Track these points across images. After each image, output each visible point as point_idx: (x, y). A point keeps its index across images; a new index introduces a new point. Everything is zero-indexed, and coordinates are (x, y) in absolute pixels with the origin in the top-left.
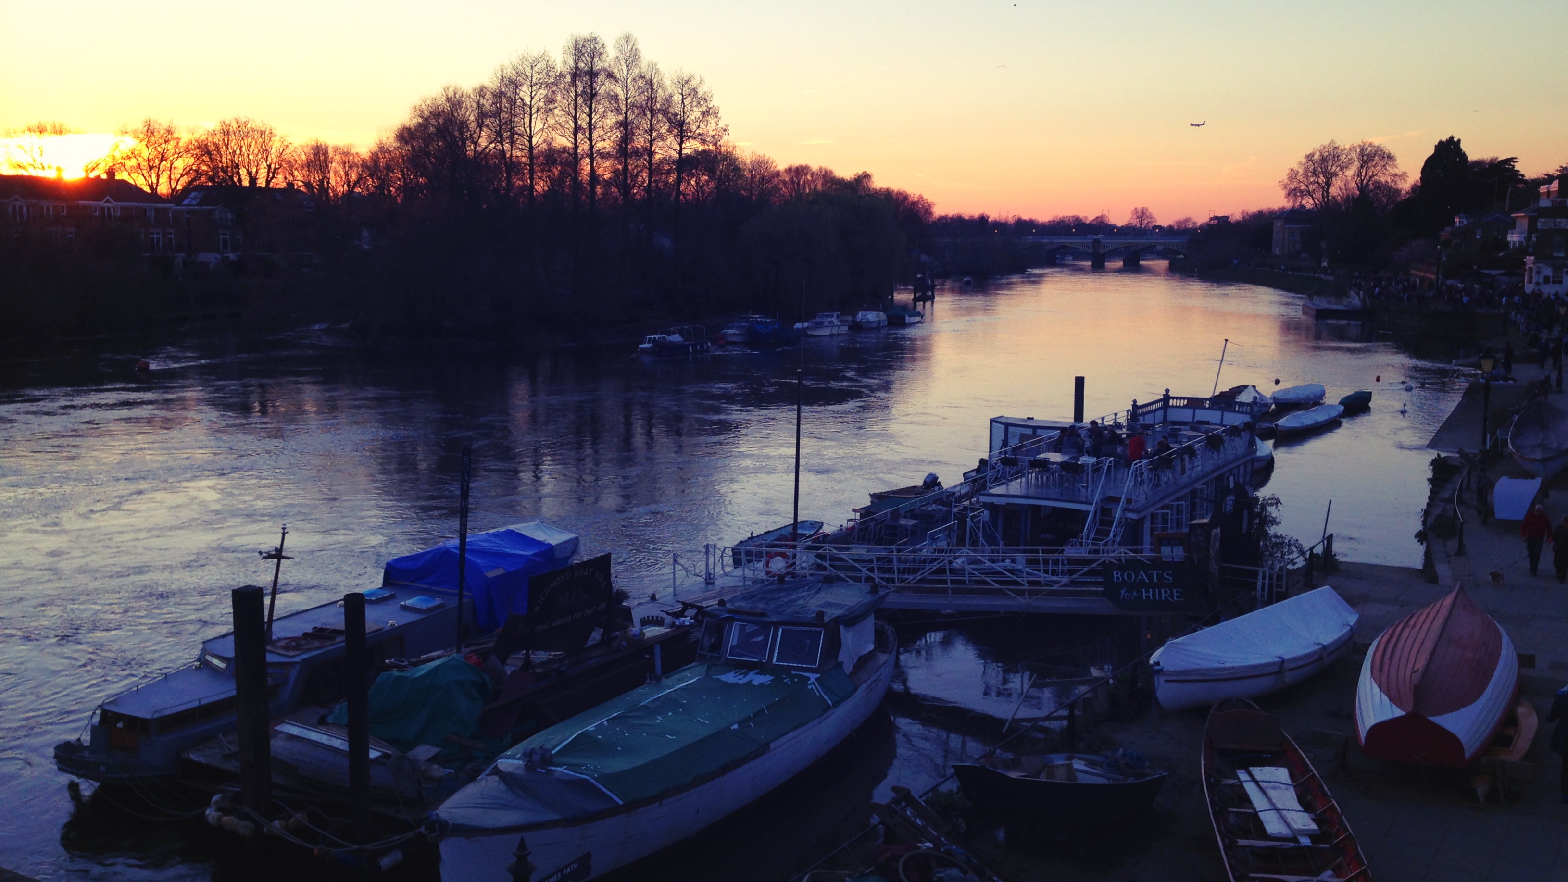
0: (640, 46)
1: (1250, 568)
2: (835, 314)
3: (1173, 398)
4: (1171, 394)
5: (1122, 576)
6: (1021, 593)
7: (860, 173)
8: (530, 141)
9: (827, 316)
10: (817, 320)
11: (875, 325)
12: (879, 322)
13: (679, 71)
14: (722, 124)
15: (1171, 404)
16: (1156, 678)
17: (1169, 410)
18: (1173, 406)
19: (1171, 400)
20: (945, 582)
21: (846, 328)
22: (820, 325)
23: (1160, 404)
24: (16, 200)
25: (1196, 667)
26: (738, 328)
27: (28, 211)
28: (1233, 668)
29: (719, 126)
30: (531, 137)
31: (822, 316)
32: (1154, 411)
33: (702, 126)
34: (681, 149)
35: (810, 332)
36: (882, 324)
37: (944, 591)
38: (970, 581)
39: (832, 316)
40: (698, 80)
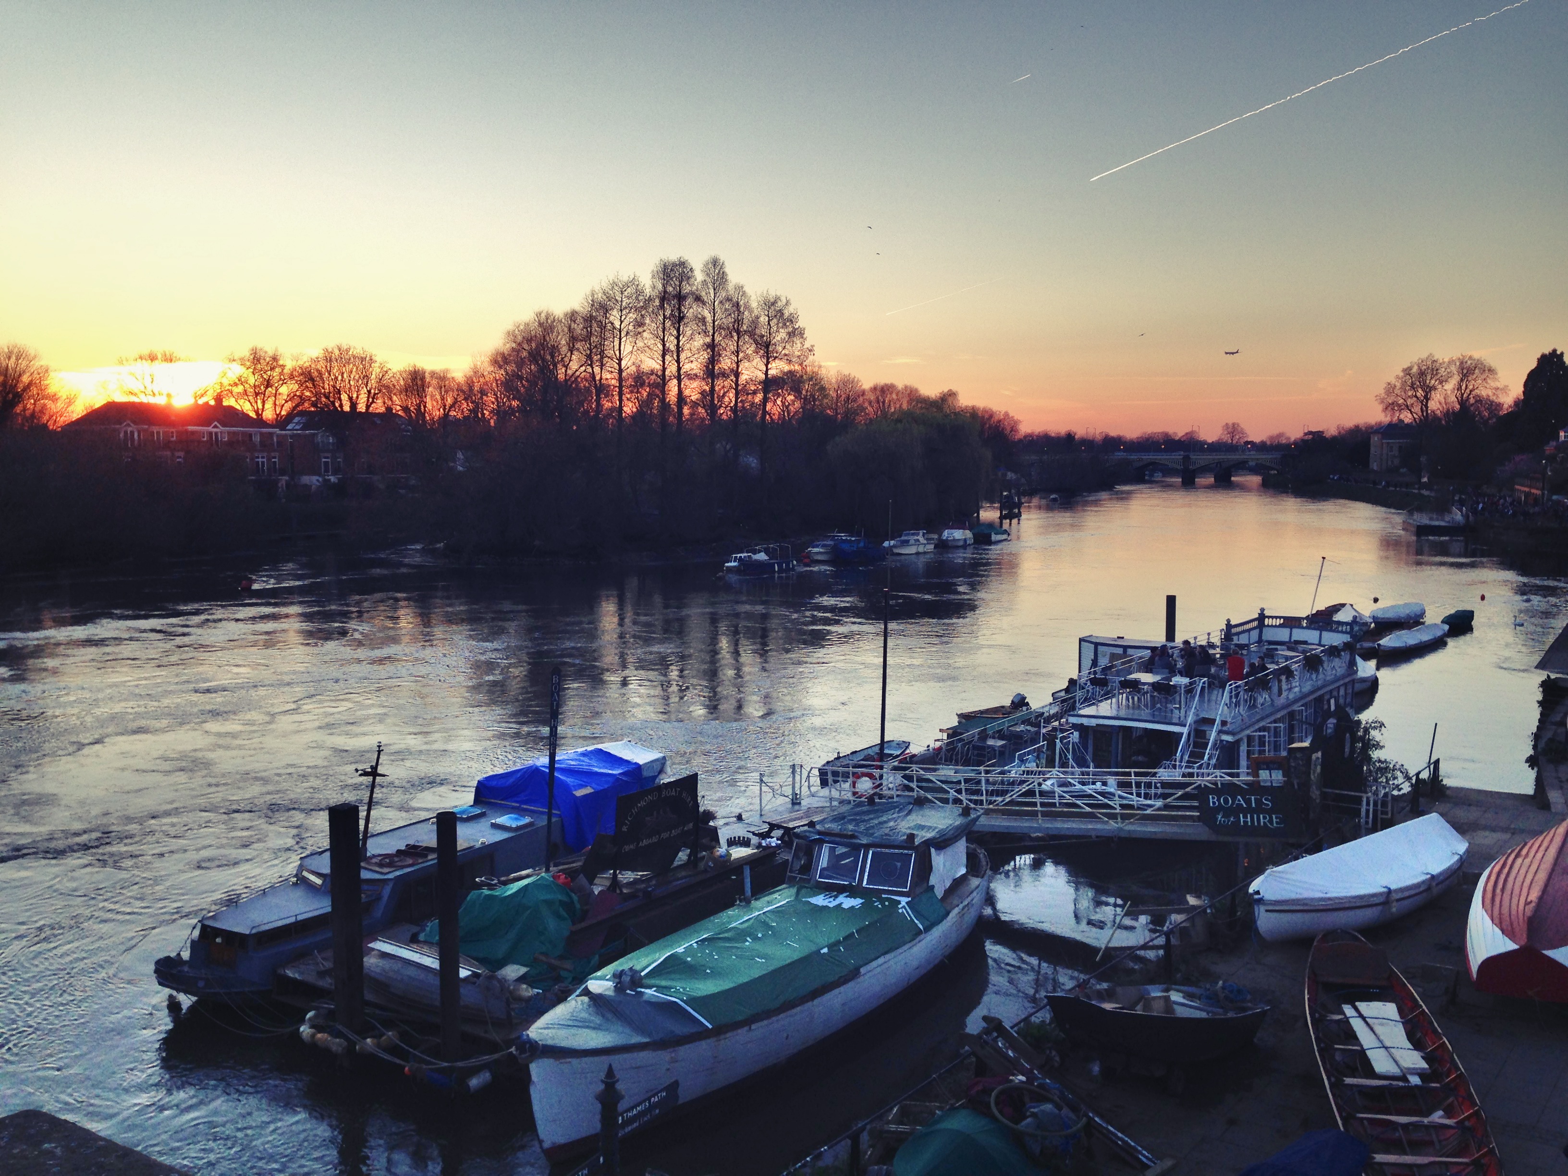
0: (727, 270)
1: (1353, 793)
2: (921, 532)
3: (1269, 617)
4: (1267, 613)
5: (1219, 800)
6: (1113, 817)
7: (946, 390)
8: (620, 364)
9: (913, 534)
10: (903, 538)
11: (961, 543)
12: (965, 540)
13: (765, 292)
14: (807, 345)
15: (1266, 623)
16: (1256, 907)
17: (1265, 630)
18: (1268, 626)
19: (1266, 620)
20: (1034, 804)
21: (932, 546)
22: (906, 543)
23: (1255, 623)
24: (128, 425)
25: (1299, 896)
26: (824, 546)
27: (139, 436)
28: (1336, 898)
29: (805, 347)
30: (620, 360)
31: (908, 535)
32: (1249, 631)
33: (788, 346)
34: (767, 370)
35: (896, 551)
36: (968, 542)
37: (1034, 814)
38: (1060, 803)
39: (918, 534)
40: (784, 301)
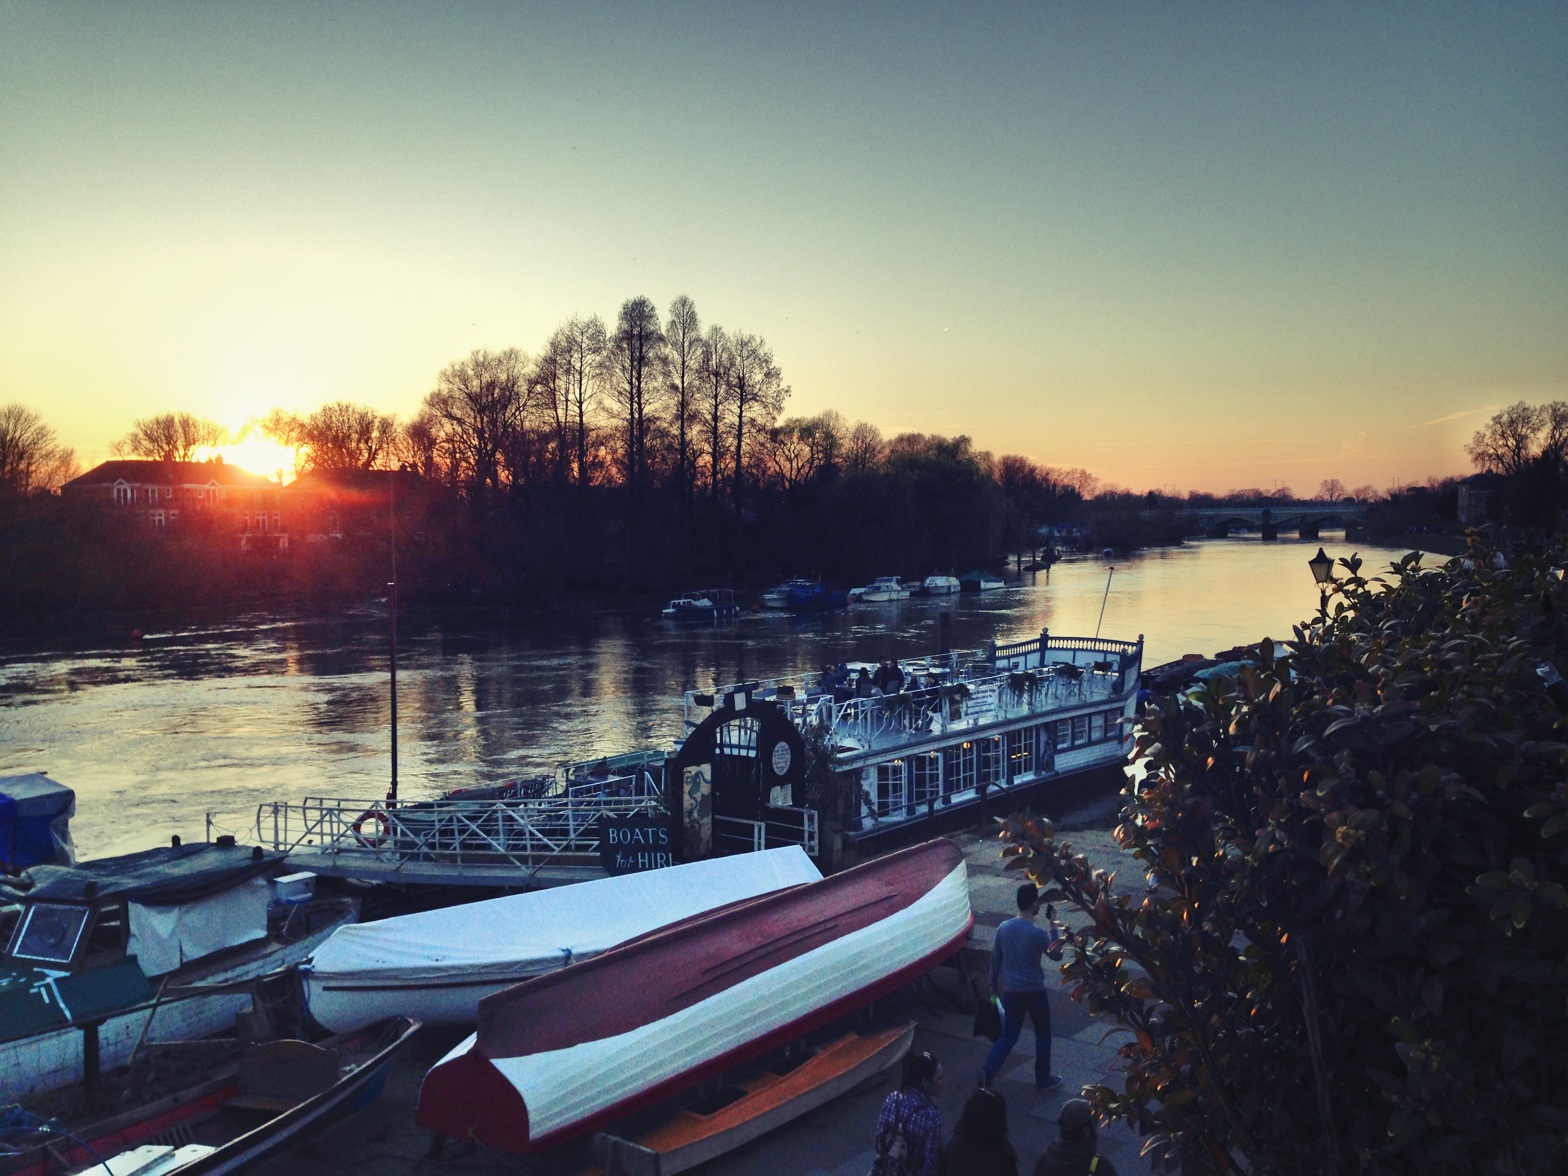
0: (697, 310)
1: (745, 821)
2: (894, 578)
3: (1052, 638)
4: (1051, 634)
5: (618, 835)
7: (958, 436)
8: (580, 408)
9: (886, 581)
10: (876, 584)
11: (945, 591)
12: (949, 588)
13: (738, 332)
14: (783, 385)
15: (1049, 646)
16: (305, 983)
17: (1048, 653)
18: (1051, 648)
19: (1049, 642)
21: (908, 594)
22: (878, 590)
23: (1037, 645)
24: (121, 483)
26: (779, 592)
27: (132, 493)
28: (453, 968)
29: (781, 387)
30: (581, 403)
31: (882, 581)
32: (1025, 654)
33: (764, 388)
34: (741, 412)
35: (865, 598)
36: (952, 590)
39: (891, 581)
40: (758, 341)
